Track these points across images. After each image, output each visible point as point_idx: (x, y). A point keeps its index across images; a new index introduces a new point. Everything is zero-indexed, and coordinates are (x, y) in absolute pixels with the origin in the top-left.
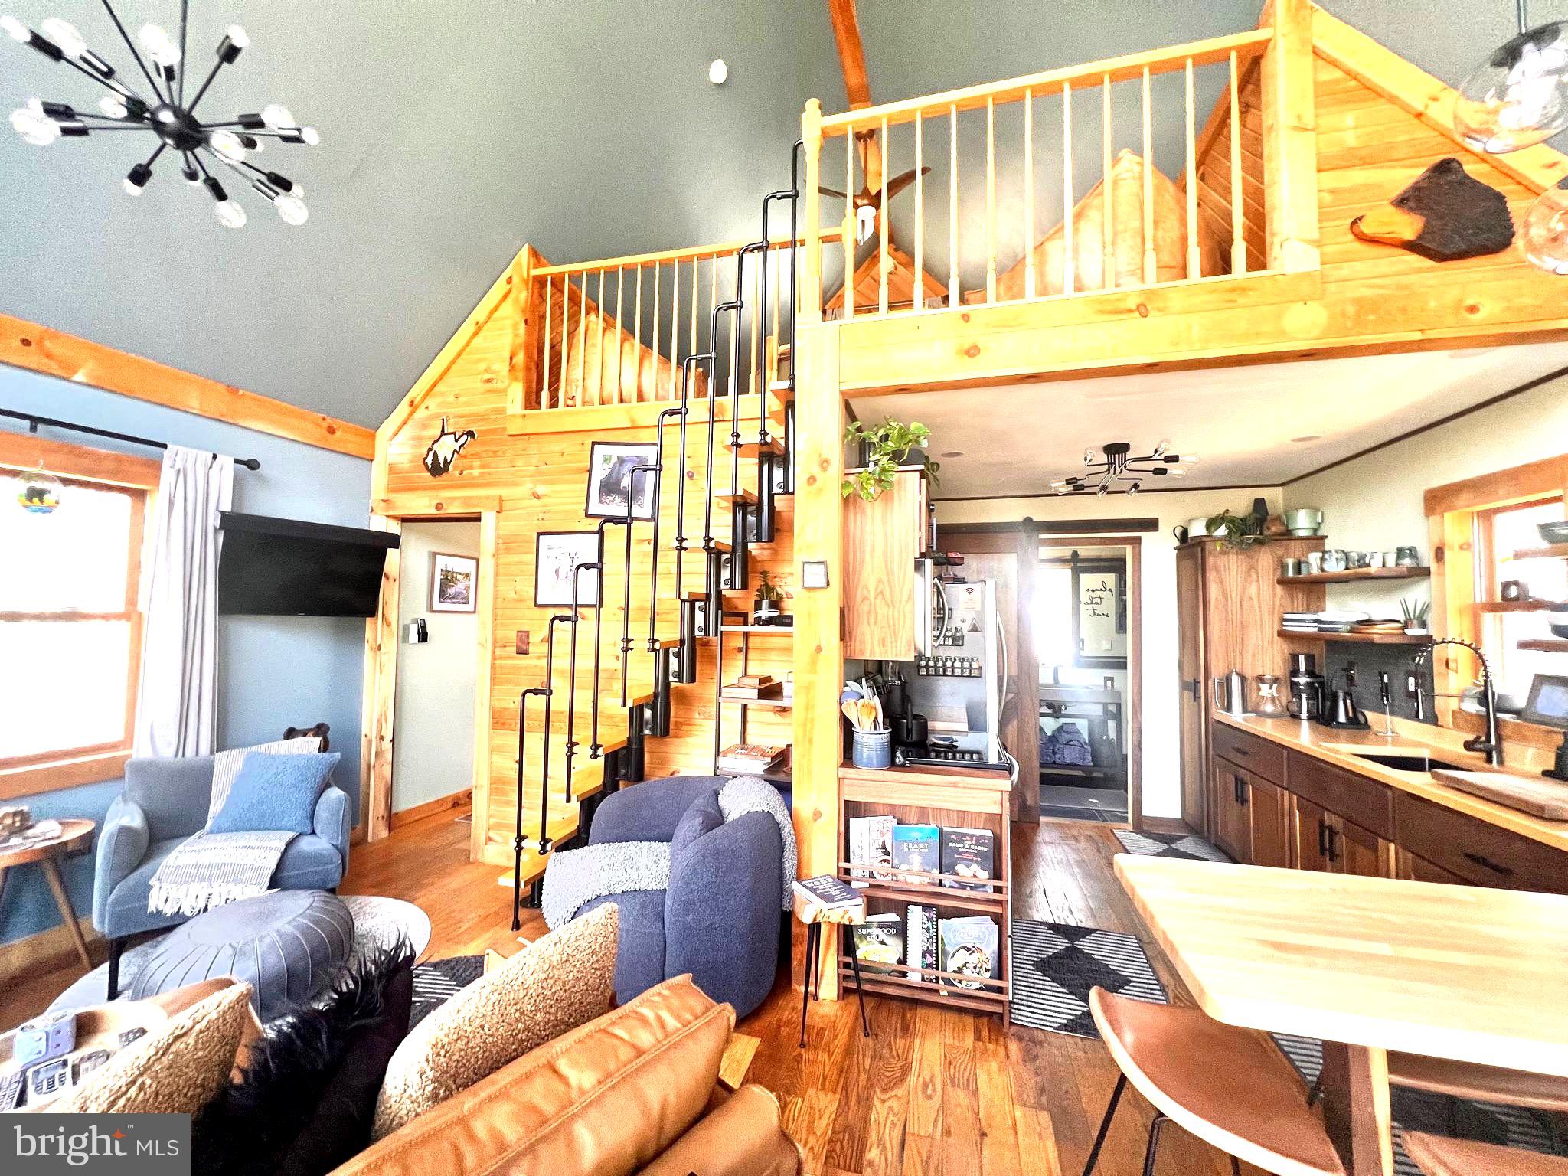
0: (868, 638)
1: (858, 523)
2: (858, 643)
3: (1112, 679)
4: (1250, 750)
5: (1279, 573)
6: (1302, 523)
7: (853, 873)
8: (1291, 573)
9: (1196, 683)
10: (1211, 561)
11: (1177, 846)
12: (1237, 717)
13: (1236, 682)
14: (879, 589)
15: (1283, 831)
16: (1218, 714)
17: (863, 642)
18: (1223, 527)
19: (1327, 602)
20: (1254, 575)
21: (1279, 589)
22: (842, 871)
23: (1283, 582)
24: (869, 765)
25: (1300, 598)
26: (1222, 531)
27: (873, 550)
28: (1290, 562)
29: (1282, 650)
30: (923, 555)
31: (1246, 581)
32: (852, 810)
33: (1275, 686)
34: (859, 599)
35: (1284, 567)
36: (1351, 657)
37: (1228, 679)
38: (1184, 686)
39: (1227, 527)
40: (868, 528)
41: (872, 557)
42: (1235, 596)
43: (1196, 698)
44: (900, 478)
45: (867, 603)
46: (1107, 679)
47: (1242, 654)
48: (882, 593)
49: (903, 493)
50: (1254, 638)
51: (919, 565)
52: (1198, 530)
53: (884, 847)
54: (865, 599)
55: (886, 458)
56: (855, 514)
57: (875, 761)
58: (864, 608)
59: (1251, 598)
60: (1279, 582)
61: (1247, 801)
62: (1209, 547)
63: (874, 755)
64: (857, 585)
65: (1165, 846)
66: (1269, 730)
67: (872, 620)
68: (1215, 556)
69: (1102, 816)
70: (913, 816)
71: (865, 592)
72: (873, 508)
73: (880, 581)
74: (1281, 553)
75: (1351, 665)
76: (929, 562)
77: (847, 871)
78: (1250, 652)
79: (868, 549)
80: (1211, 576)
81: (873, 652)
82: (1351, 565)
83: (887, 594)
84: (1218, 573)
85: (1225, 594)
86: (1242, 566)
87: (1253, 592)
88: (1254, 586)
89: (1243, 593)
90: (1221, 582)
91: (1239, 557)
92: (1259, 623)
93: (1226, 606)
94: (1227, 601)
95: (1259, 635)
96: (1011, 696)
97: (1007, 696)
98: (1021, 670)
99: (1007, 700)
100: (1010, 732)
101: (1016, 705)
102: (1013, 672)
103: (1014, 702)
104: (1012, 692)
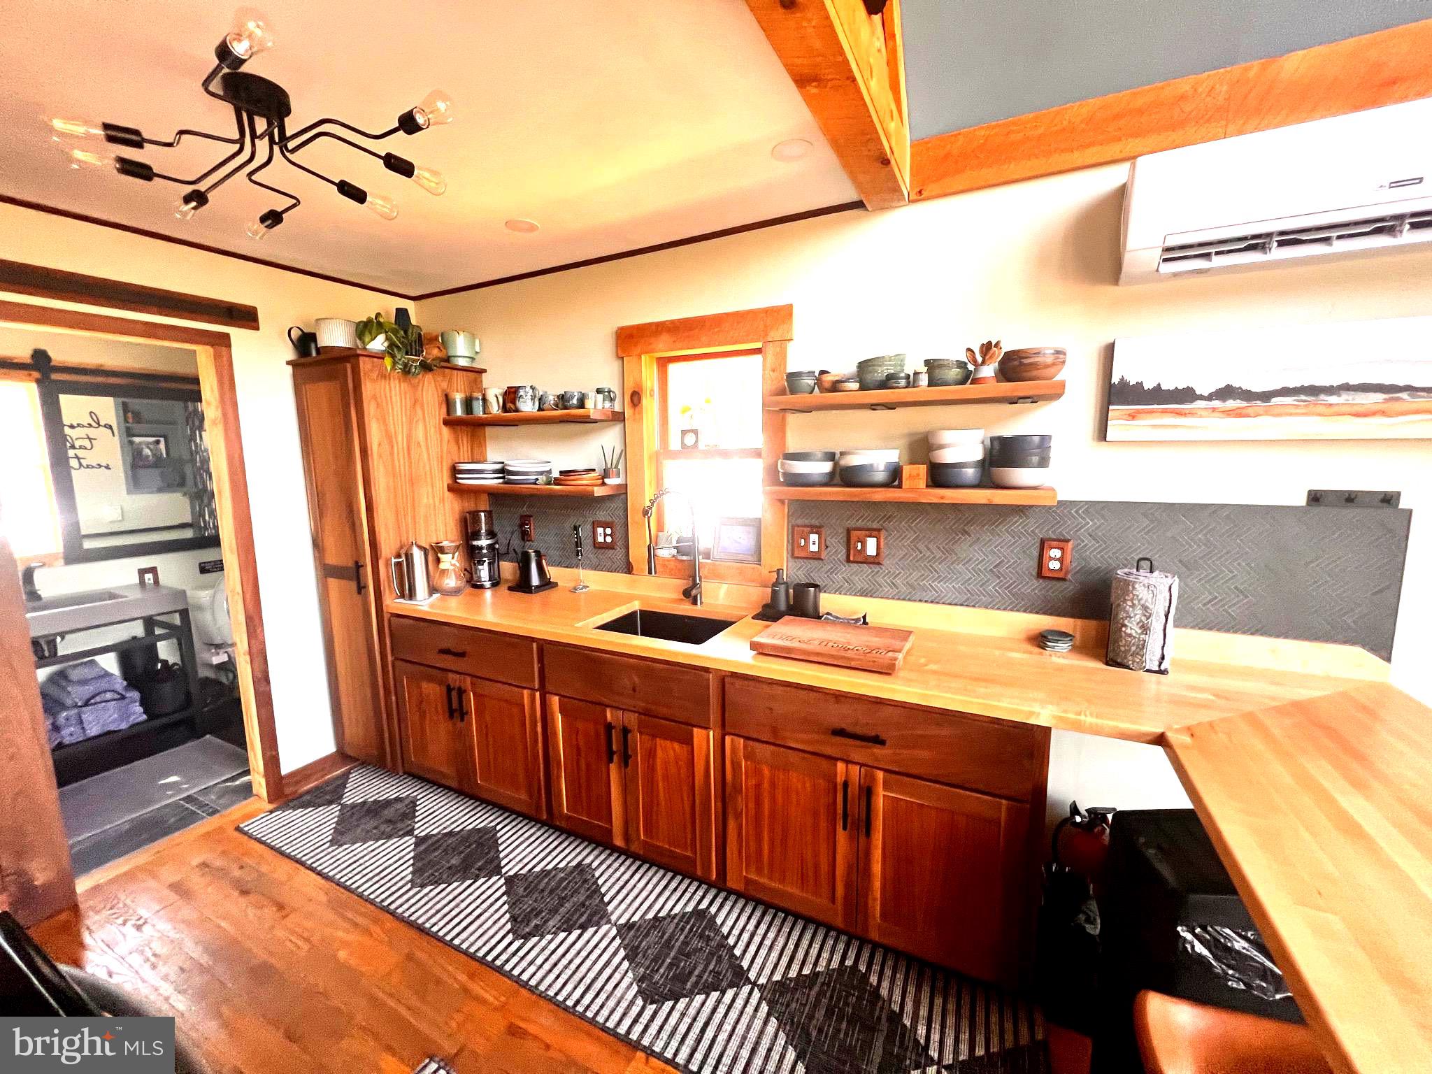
3: (153, 570)
4: (468, 648)
5: (444, 410)
6: (461, 348)
8: (459, 411)
9: (358, 566)
10: (368, 389)
12: (424, 604)
13: (418, 556)
15: (536, 741)
16: (394, 604)
18: (381, 337)
19: (488, 449)
20: (419, 412)
21: (445, 430)
23: (450, 422)
25: (465, 442)
26: (378, 344)
28: (458, 398)
29: (452, 509)
31: (411, 421)
33: (455, 555)
35: (448, 402)
36: (524, 510)
37: (407, 556)
38: (327, 571)
39: (387, 339)
42: (401, 439)
43: (361, 588)
46: (142, 572)
47: (414, 517)
50: (424, 497)
52: (335, 336)
59: (419, 443)
60: (446, 423)
61: (468, 713)
62: (365, 364)
65: (336, 809)
66: (455, 611)
68: (373, 381)
69: (202, 806)
74: (445, 385)
75: (524, 520)
80: (370, 409)
82: (546, 406)
84: (378, 405)
85: (389, 437)
86: (406, 398)
87: (419, 433)
88: (421, 427)
89: (409, 437)
90: (383, 420)
91: (402, 384)
92: (428, 473)
93: (392, 454)
94: (392, 447)
95: (430, 490)
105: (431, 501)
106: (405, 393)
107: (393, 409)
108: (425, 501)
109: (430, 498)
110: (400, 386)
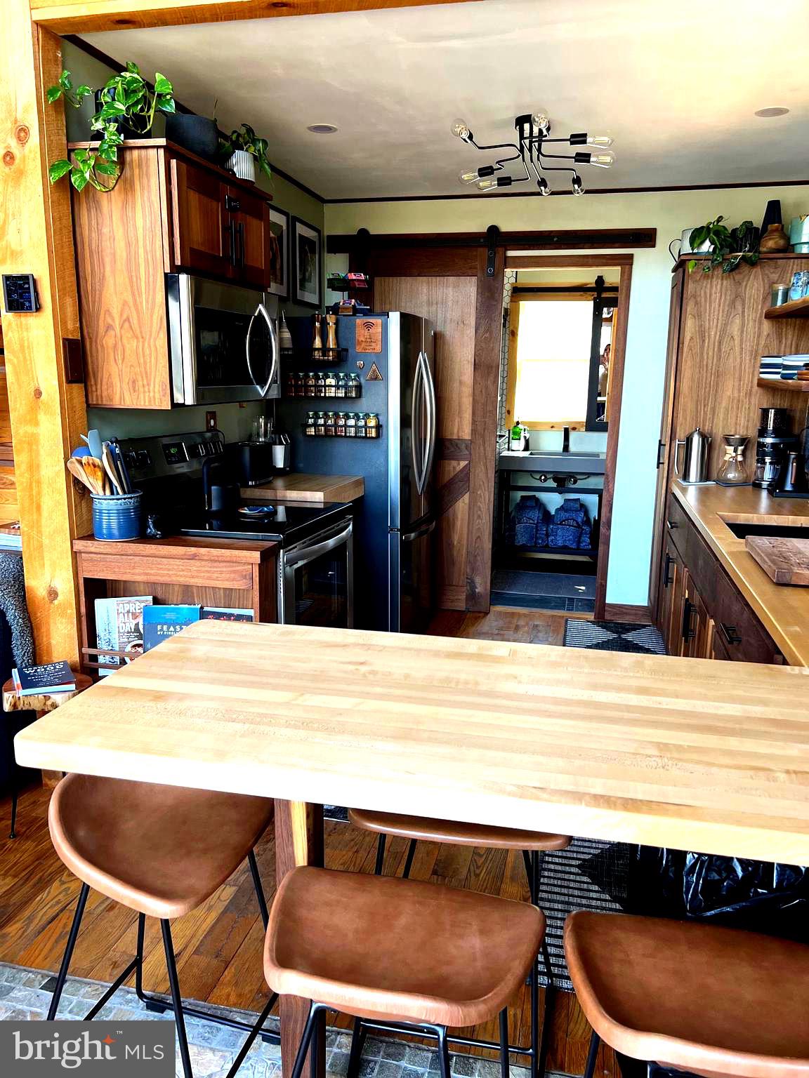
0: (116, 381)
1: (94, 222)
2: (104, 387)
5: (766, 303)
7: (101, 659)
8: (779, 303)
10: (690, 288)
11: (629, 636)
12: (692, 486)
14: (125, 316)
16: (675, 483)
17: (111, 385)
18: (707, 243)
20: (739, 308)
21: (765, 325)
22: (87, 658)
23: (769, 315)
24: (110, 536)
26: (707, 247)
27: (114, 261)
28: (781, 288)
29: (755, 403)
30: (176, 270)
31: (728, 316)
32: (95, 589)
33: (741, 448)
34: (102, 330)
35: (772, 295)
37: (689, 440)
39: (712, 241)
40: (106, 230)
41: (113, 271)
42: (713, 334)
44: (139, 156)
45: (111, 333)
48: (128, 319)
49: (145, 181)
50: (729, 389)
51: (171, 285)
53: (137, 630)
54: (109, 327)
55: (113, 127)
56: (89, 210)
57: (116, 532)
58: (109, 341)
59: (732, 337)
60: (766, 315)
63: (114, 524)
64: (99, 311)
65: (611, 636)
67: (120, 357)
68: (695, 281)
69: (571, 605)
70: (175, 595)
71: (110, 321)
72: (110, 201)
73: (125, 303)
74: (770, 277)
76: (184, 279)
77: (94, 658)
78: (724, 405)
79: (107, 260)
80: (688, 307)
81: (122, 398)
83: (135, 321)
84: (696, 303)
85: (702, 333)
86: (726, 294)
87: (735, 329)
88: (738, 321)
89: (723, 331)
90: (698, 316)
91: (725, 282)
92: (737, 368)
93: (702, 347)
94: (704, 341)
95: (736, 384)
96: (463, 464)
97: (459, 464)
98: (474, 431)
99: (458, 469)
100: (461, 509)
101: (468, 475)
102: (466, 434)
103: (466, 472)
104: (464, 460)
105: (736, 395)
106: (727, 290)
107: (710, 306)
108: (729, 393)
109: (736, 391)
110: (722, 284)
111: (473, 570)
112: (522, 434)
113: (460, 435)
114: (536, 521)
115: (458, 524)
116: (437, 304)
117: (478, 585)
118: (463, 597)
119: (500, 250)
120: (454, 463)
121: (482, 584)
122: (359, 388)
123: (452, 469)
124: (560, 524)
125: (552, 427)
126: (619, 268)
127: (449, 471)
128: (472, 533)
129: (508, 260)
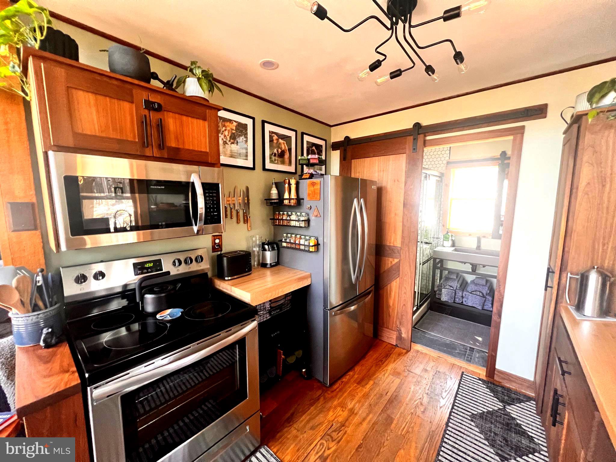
10: (586, 140)
65: (496, 405)
69: (470, 355)
80: (584, 156)
96: (396, 261)
97: (394, 261)
98: (403, 243)
99: (394, 263)
100: (394, 285)
101: (398, 267)
102: (398, 244)
103: (398, 265)
104: (397, 258)
111: (400, 323)
112: (450, 238)
113: (395, 243)
114: (455, 289)
115: (393, 294)
116: (383, 171)
117: (403, 333)
118: (395, 337)
119: (422, 136)
120: (391, 259)
121: (406, 333)
122: (308, 221)
123: (390, 262)
124: (471, 293)
125: (470, 235)
126: (511, 138)
127: (388, 264)
128: (400, 302)
129: (426, 142)
